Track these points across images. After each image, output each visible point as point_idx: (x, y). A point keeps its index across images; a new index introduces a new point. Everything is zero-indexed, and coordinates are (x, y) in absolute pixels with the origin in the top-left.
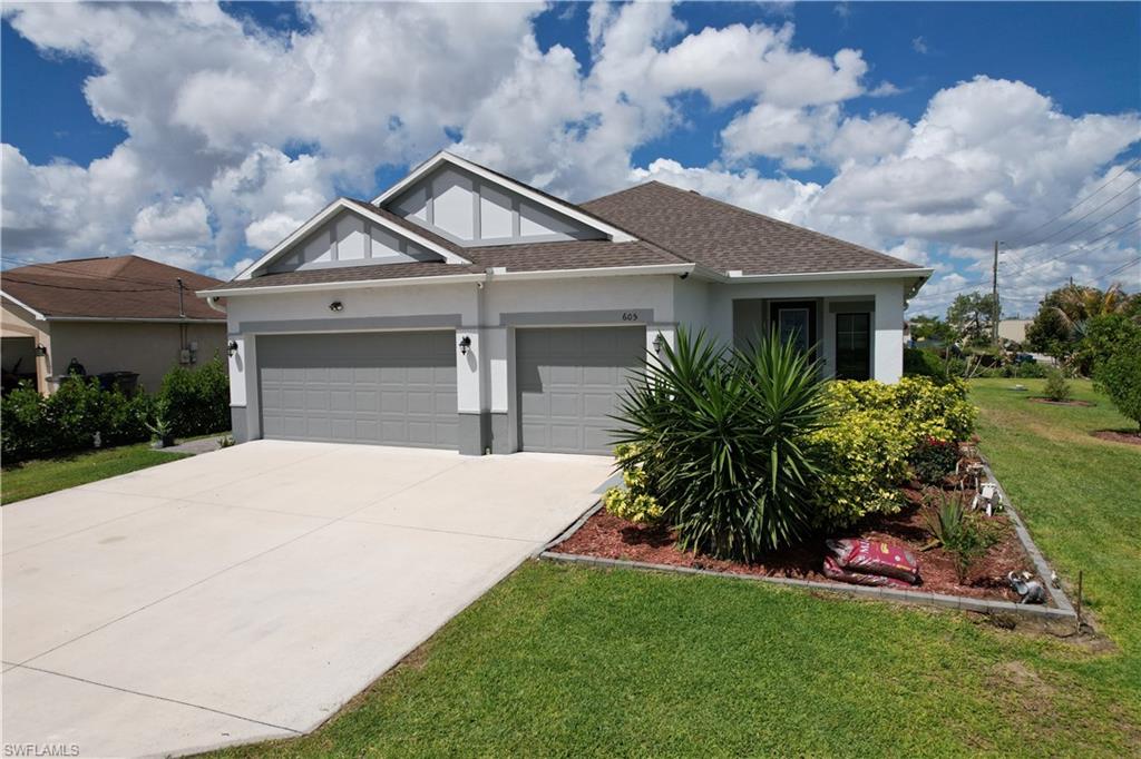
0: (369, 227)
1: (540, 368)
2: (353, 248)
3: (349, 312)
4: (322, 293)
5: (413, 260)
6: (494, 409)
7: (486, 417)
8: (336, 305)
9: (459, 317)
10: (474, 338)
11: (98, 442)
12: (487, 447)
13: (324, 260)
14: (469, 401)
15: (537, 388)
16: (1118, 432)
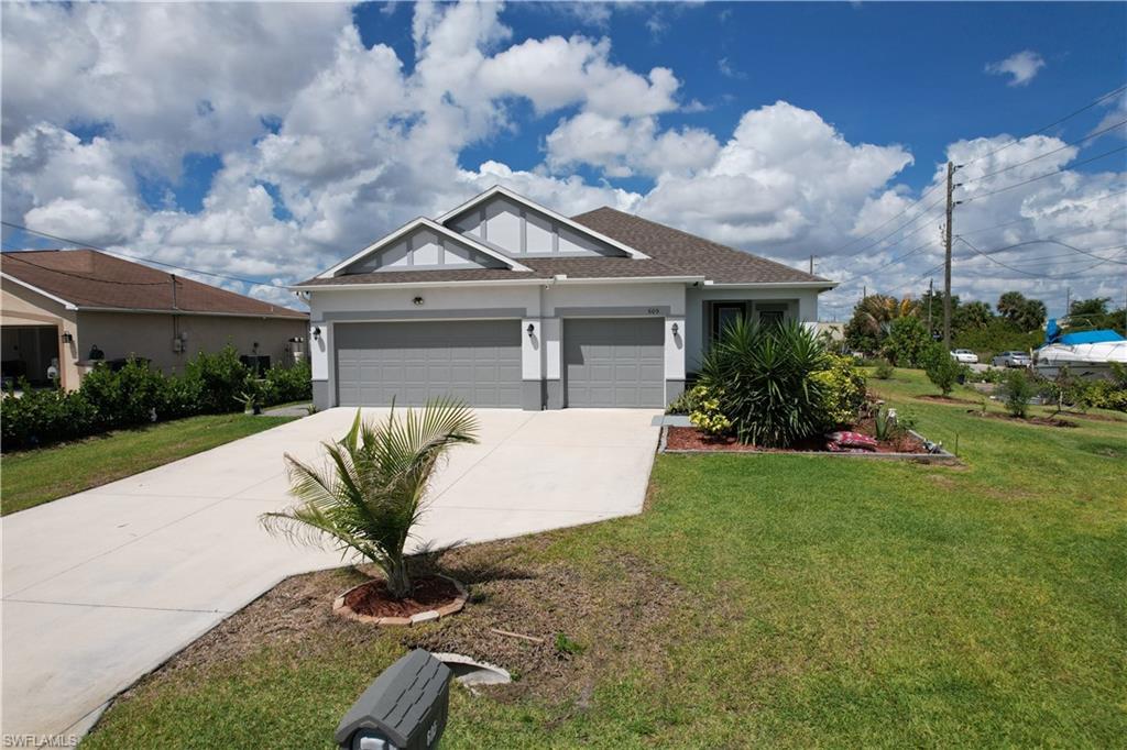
0: (442, 240)
1: (582, 347)
2: (427, 256)
3: (428, 305)
4: (405, 290)
5: (481, 267)
6: (549, 377)
7: (544, 382)
8: (418, 299)
9: (524, 310)
10: (537, 325)
11: (154, 417)
12: (544, 405)
13: (401, 264)
14: (531, 371)
15: (580, 361)
16: (932, 396)
